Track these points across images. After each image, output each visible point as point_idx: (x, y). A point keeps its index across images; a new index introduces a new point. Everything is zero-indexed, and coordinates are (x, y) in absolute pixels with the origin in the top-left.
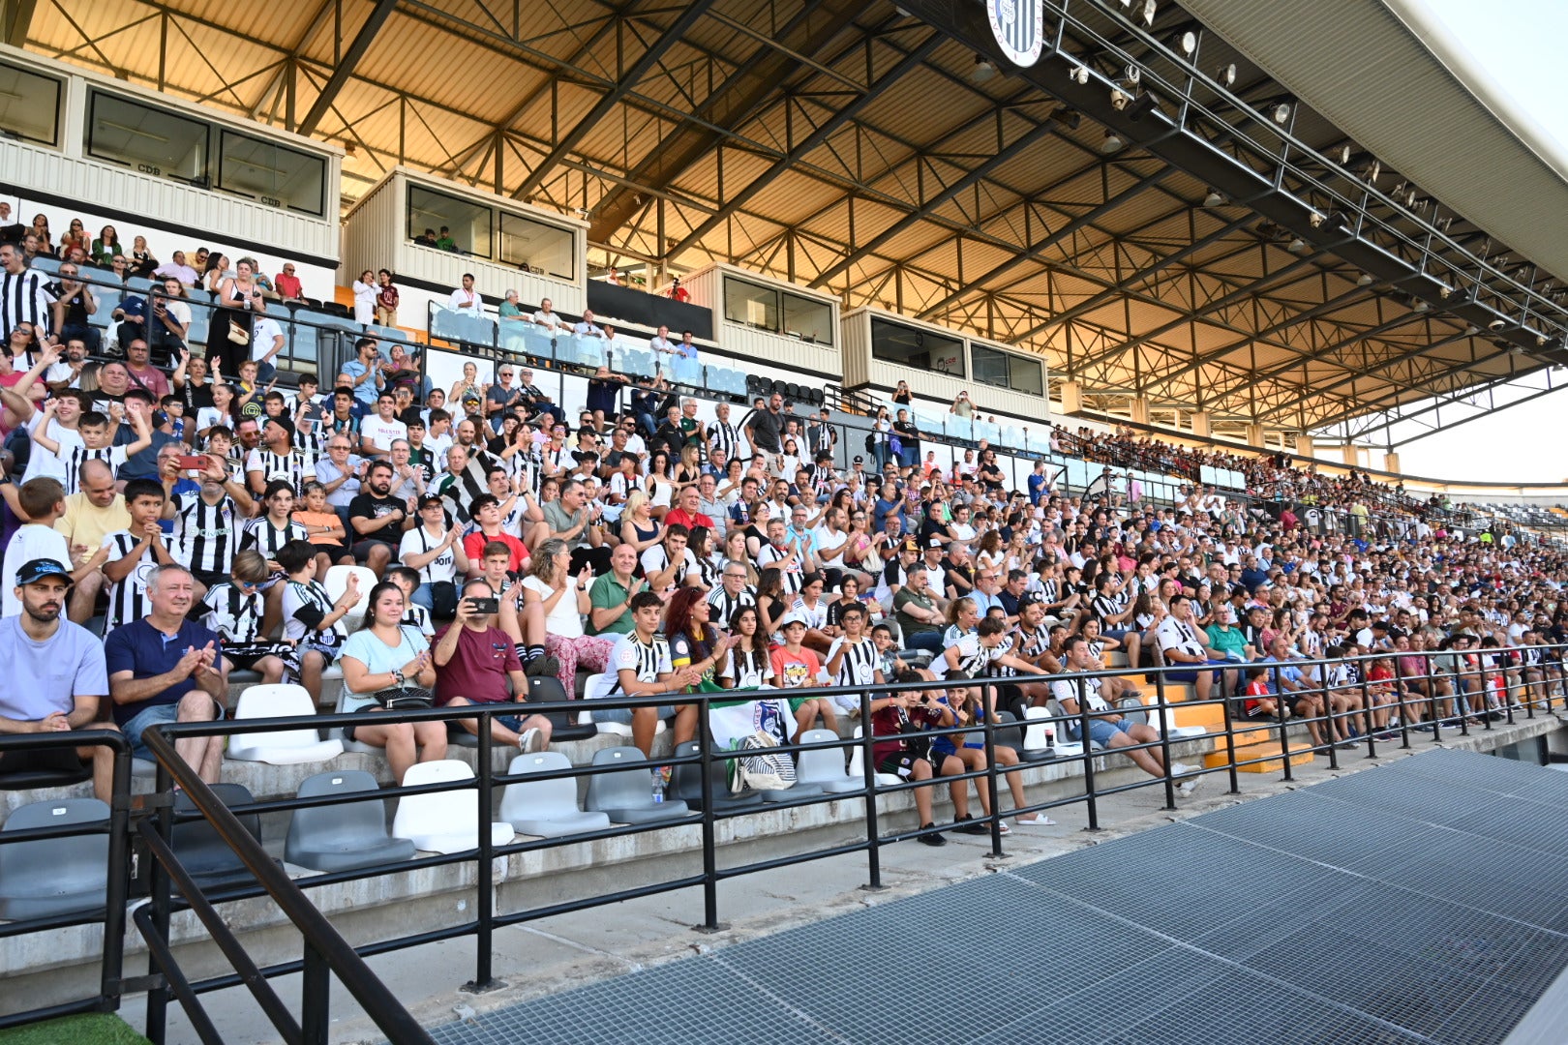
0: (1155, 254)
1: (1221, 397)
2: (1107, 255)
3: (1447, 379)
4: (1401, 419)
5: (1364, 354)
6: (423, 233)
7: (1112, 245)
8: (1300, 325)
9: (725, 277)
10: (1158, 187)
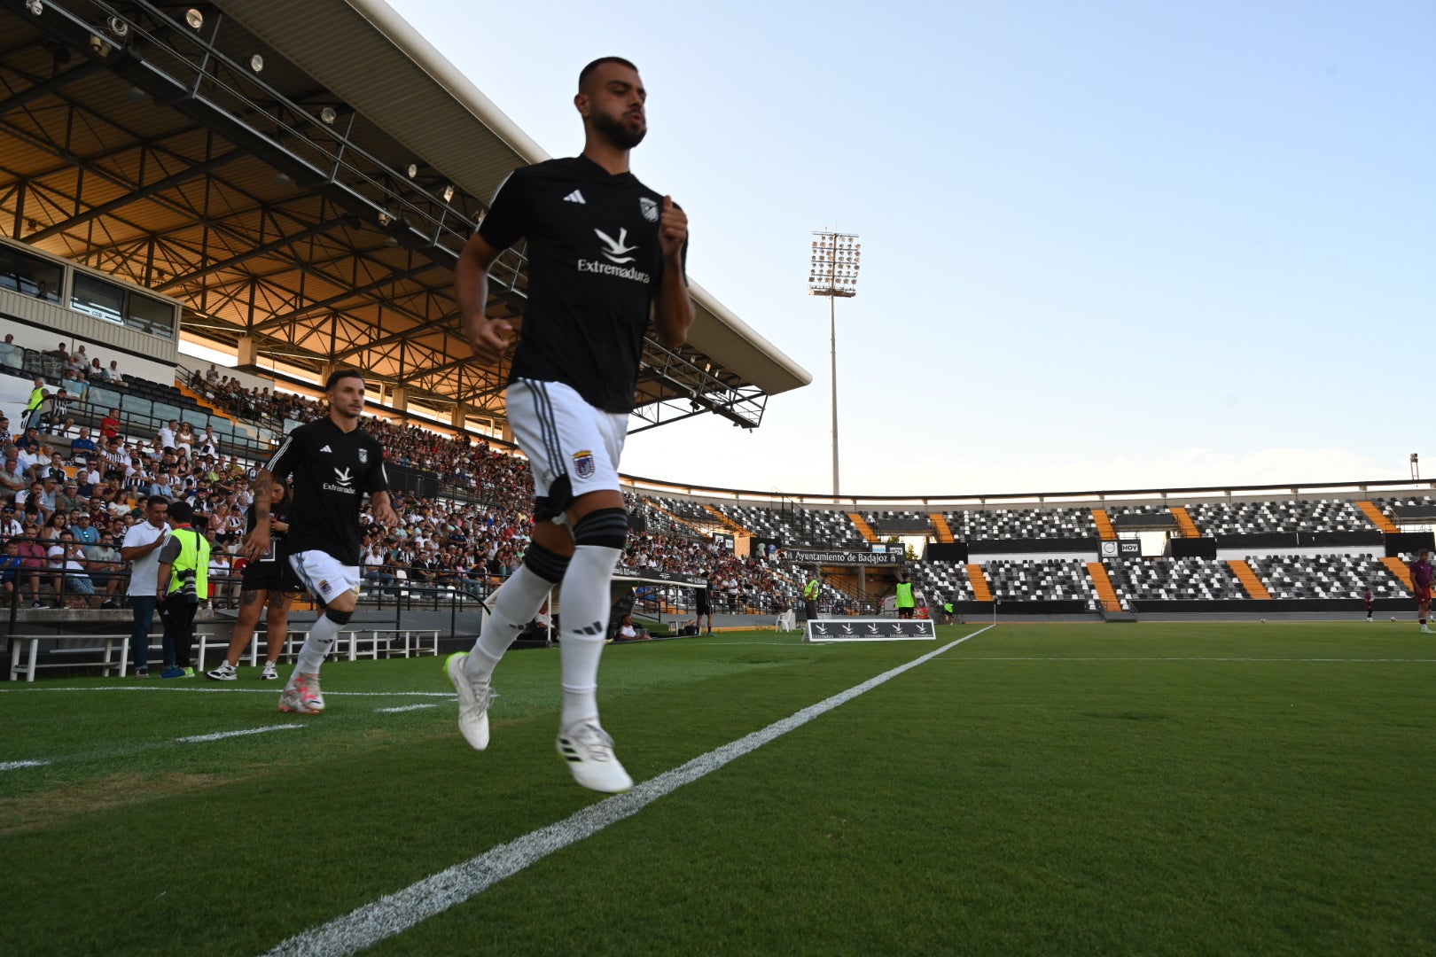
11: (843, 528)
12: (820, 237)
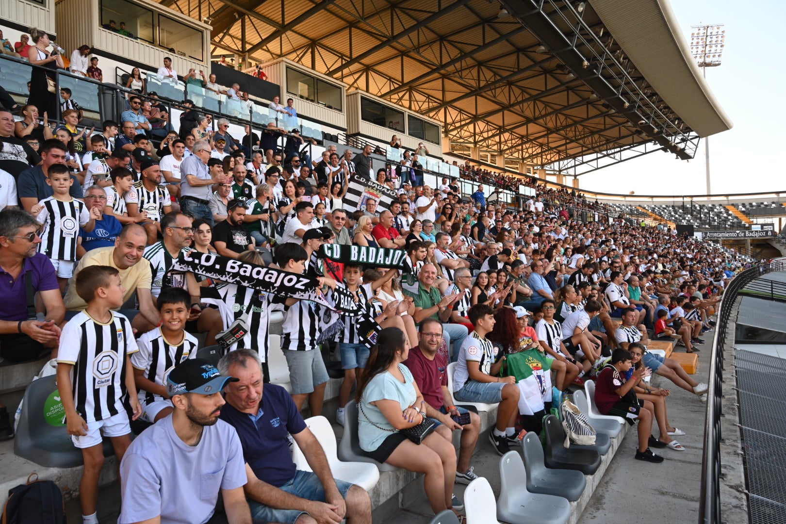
0: (495, 74)
1: (485, 139)
2: (475, 72)
3: (605, 146)
4: (583, 163)
5: (575, 131)
6: (108, 23)
7: (477, 67)
8: (529, 103)
9: (287, 67)
10: (508, 41)
11: (725, 215)
12: (697, 29)
